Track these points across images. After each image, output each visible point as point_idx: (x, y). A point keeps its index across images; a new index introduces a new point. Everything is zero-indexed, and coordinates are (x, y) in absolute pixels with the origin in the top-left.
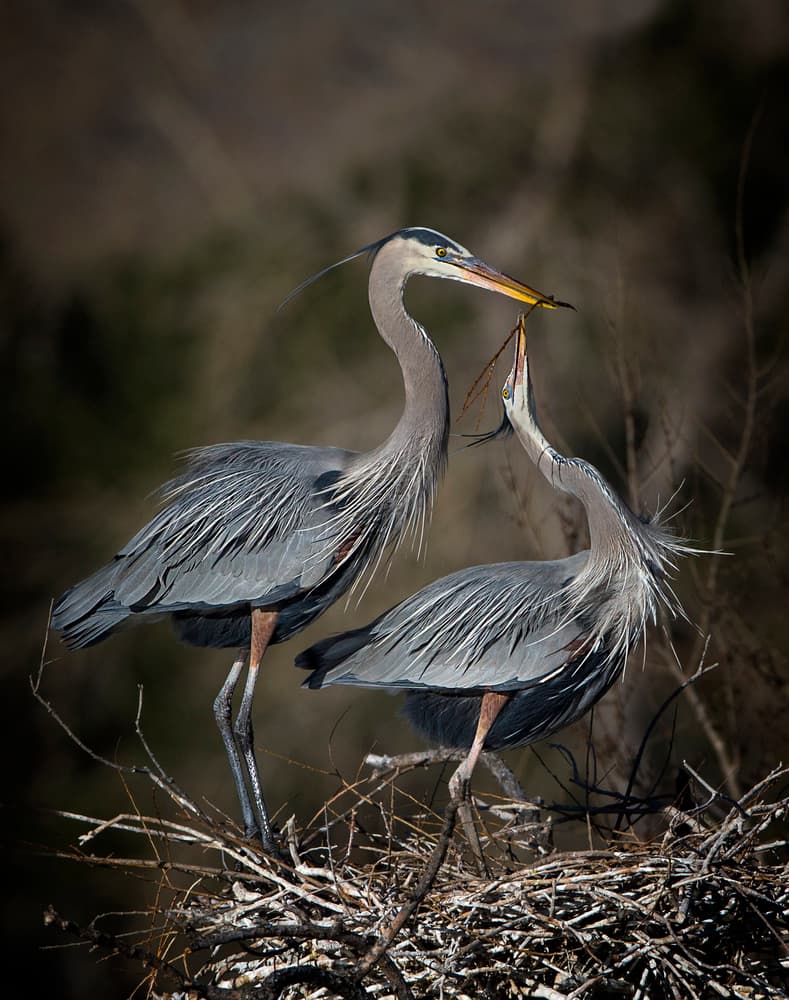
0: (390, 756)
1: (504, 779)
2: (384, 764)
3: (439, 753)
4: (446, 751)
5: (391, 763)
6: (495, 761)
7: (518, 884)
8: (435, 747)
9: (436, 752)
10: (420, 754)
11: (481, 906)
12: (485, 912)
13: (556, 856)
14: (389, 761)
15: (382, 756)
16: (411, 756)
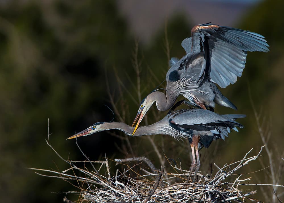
0: (121, 159)
1: (150, 165)
2: (119, 161)
3: (133, 159)
4: (135, 158)
5: (121, 161)
6: (148, 161)
7: (167, 191)
8: (132, 157)
9: (133, 158)
10: (129, 159)
11: (158, 196)
12: (159, 198)
13: (176, 184)
14: (120, 160)
15: (119, 159)
16: (126, 159)
